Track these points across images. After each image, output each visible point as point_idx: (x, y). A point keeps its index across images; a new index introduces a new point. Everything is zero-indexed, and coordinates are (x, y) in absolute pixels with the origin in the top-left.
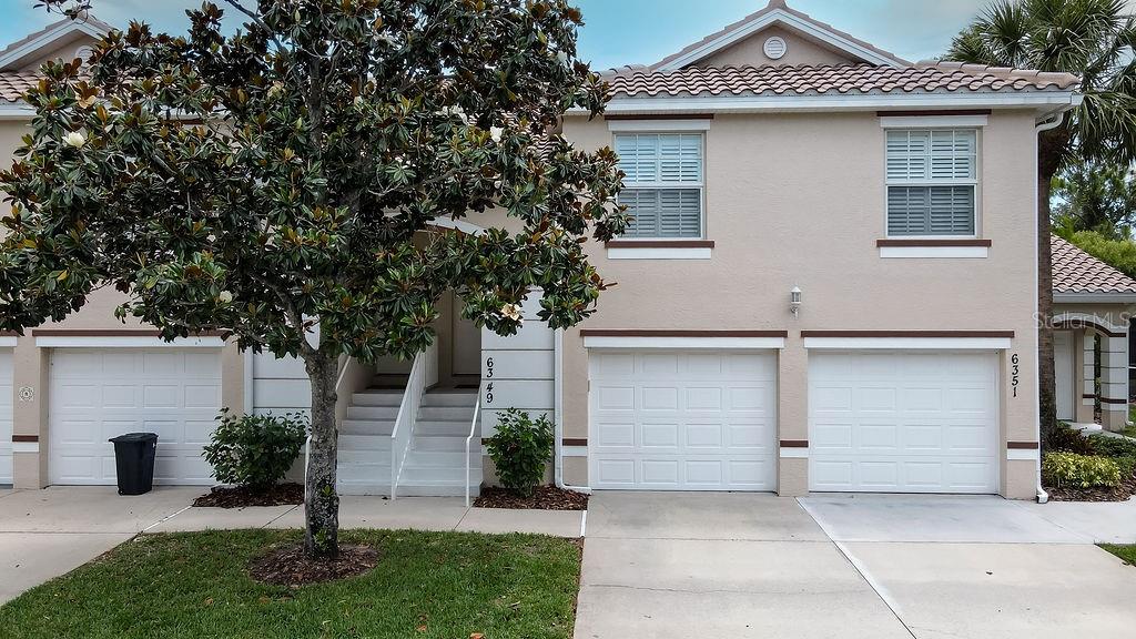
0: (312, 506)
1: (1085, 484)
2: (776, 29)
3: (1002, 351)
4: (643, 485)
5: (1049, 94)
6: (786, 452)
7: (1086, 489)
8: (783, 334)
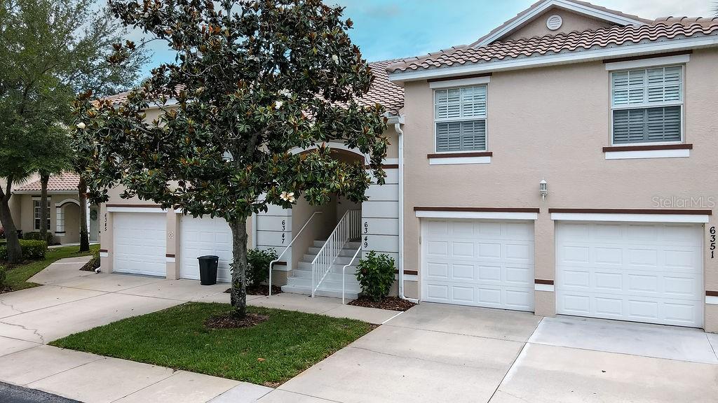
2: (553, 10)
3: (703, 225)
4: (454, 301)
6: (539, 287)
8: (537, 211)
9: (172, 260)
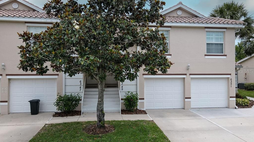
0: (99, 116)
1: (244, 105)
2: (180, 9)
3: (228, 78)
4: (156, 108)
5: (238, 25)
6: (186, 100)
7: (244, 106)
8: (186, 74)
9: (6, 104)
